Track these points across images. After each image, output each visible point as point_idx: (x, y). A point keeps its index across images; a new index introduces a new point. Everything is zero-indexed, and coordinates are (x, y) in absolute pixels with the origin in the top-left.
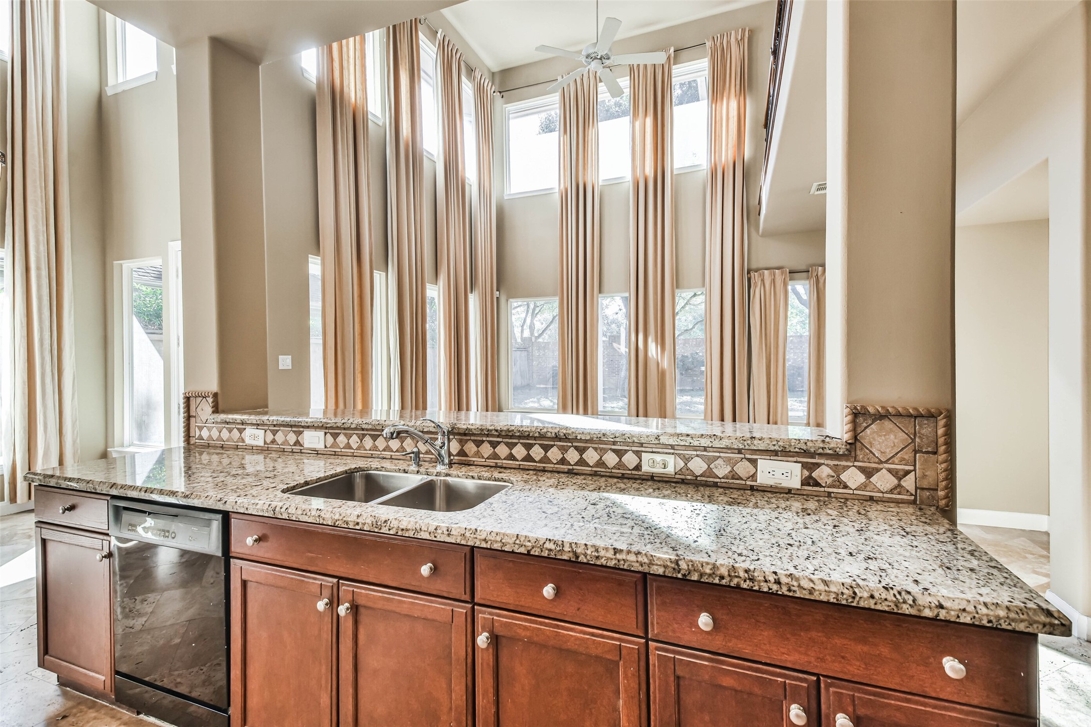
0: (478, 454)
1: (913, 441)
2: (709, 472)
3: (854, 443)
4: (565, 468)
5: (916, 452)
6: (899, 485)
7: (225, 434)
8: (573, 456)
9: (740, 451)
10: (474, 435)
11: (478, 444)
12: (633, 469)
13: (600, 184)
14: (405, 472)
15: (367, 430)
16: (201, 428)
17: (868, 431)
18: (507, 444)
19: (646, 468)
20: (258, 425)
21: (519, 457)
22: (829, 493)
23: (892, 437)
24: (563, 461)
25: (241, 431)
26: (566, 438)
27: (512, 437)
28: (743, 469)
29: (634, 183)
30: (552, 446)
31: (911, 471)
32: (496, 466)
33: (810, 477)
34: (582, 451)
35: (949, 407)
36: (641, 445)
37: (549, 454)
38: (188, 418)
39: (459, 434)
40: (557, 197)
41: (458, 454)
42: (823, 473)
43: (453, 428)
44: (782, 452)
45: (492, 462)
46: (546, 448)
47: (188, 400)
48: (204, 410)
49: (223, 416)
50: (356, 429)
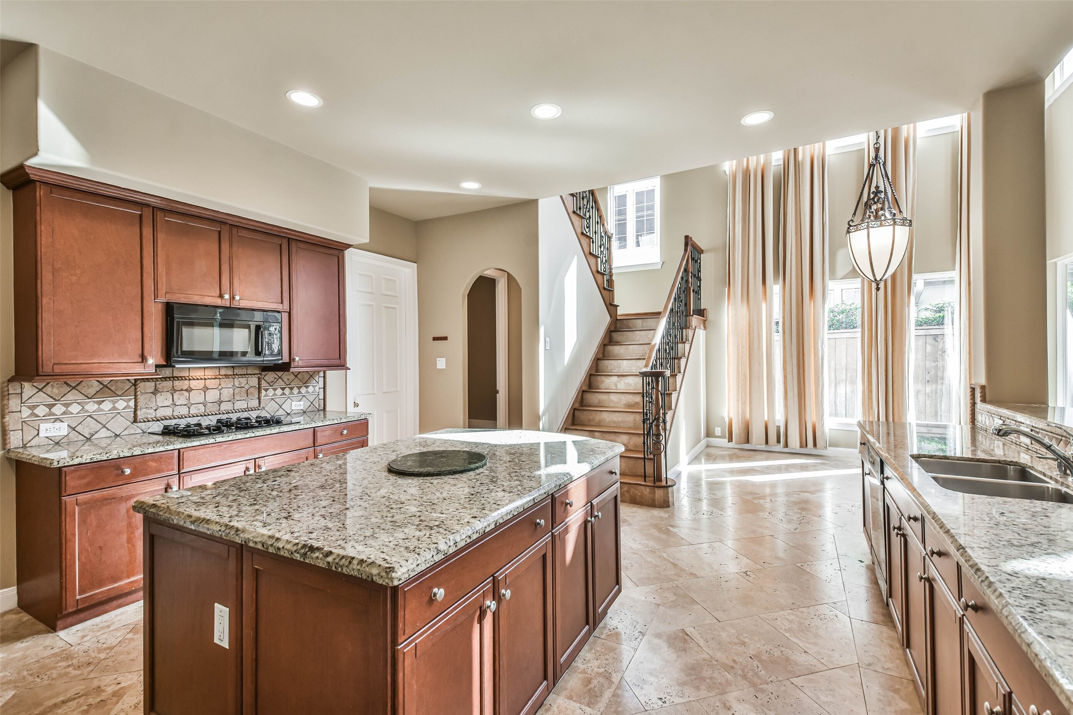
14: (1044, 475)
16: (978, 413)
25: (993, 419)
38: (973, 404)
47: (973, 389)
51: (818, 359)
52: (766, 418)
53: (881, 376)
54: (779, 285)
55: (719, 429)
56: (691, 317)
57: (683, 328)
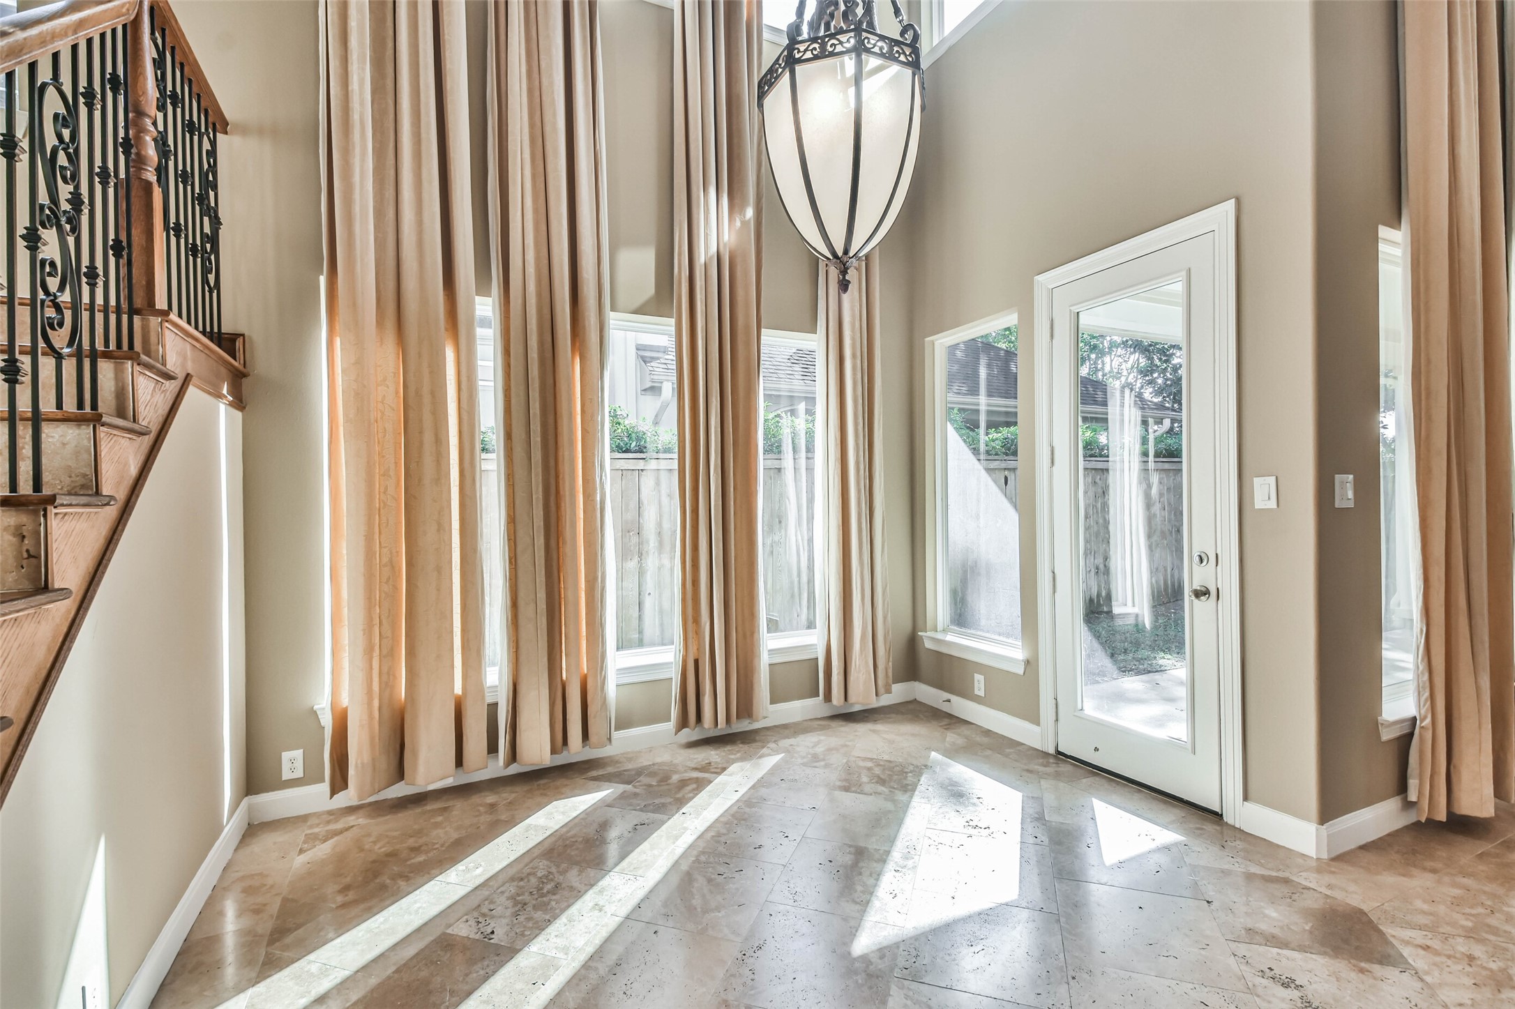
51: (594, 510)
52: (458, 690)
53: (716, 547)
54: (491, 299)
55: (298, 754)
56: (154, 321)
57: (94, 356)
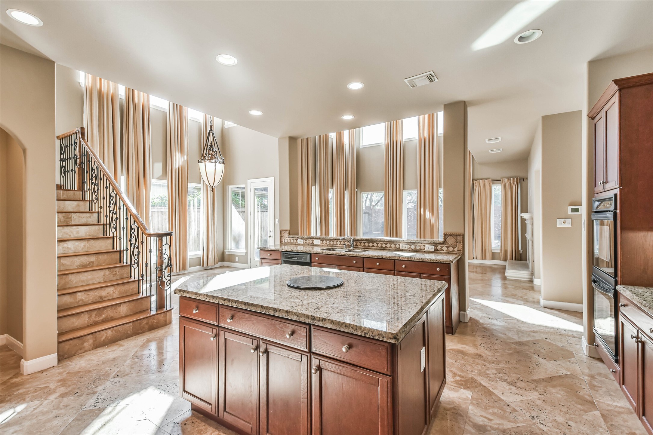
0: (360, 245)
1: (456, 240)
2: (415, 248)
3: (444, 242)
4: (382, 248)
5: (457, 243)
6: (454, 250)
7: (292, 241)
8: (384, 245)
9: (422, 243)
10: (359, 240)
11: (360, 243)
12: (398, 248)
13: (404, 141)
14: (343, 249)
15: (331, 239)
16: (285, 239)
17: (448, 238)
18: (368, 243)
19: (401, 248)
20: (301, 238)
21: (371, 246)
22: (440, 252)
23: (452, 240)
24: (382, 247)
25: (296, 240)
26: (382, 241)
27: (369, 241)
28: (422, 247)
29: (419, 140)
30: (379, 243)
31: (456, 247)
32: (365, 248)
33: (436, 249)
34: (386, 244)
35: (463, 233)
36: (400, 242)
37: (378, 245)
38: (281, 236)
39: (356, 240)
40: (384, 147)
41: (355, 245)
42: (439, 248)
43: (354, 239)
44: (430, 243)
45: (364, 247)
46: (377, 244)
47: (281, 232)
48: (286, 235)
49: (291, 236)
50: (329, 239)
53: (177, 232)
54: (123, 177)
